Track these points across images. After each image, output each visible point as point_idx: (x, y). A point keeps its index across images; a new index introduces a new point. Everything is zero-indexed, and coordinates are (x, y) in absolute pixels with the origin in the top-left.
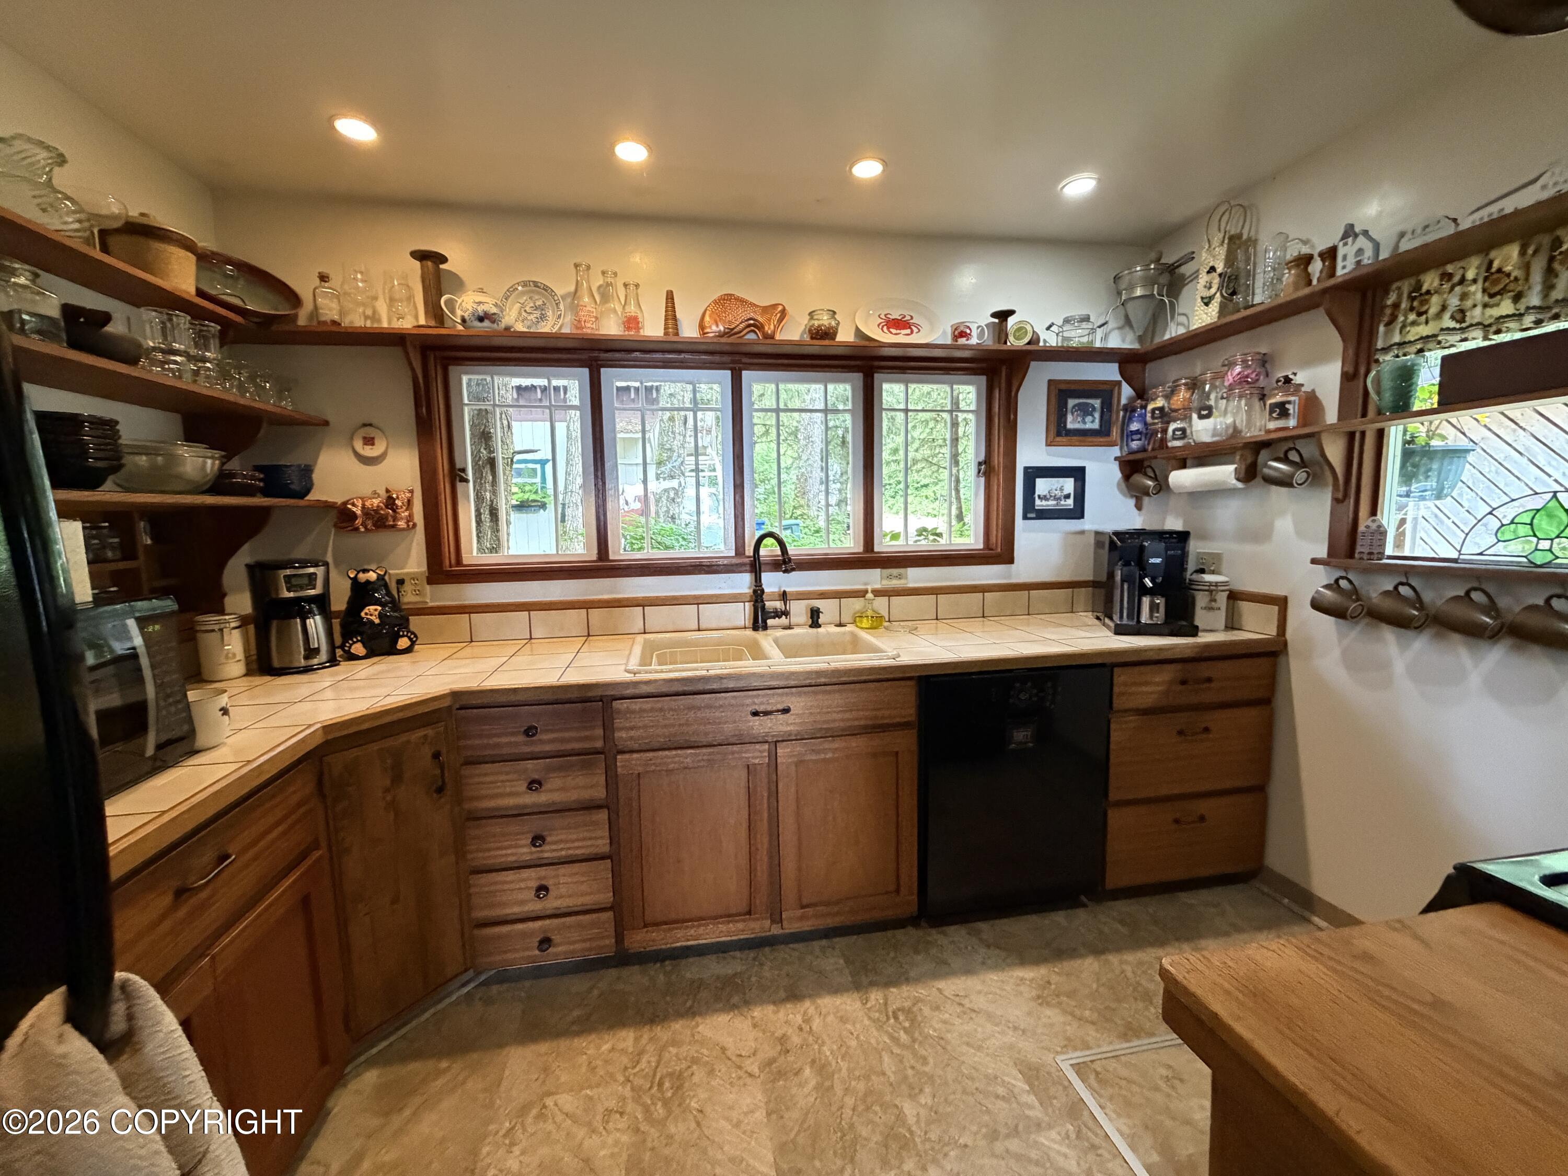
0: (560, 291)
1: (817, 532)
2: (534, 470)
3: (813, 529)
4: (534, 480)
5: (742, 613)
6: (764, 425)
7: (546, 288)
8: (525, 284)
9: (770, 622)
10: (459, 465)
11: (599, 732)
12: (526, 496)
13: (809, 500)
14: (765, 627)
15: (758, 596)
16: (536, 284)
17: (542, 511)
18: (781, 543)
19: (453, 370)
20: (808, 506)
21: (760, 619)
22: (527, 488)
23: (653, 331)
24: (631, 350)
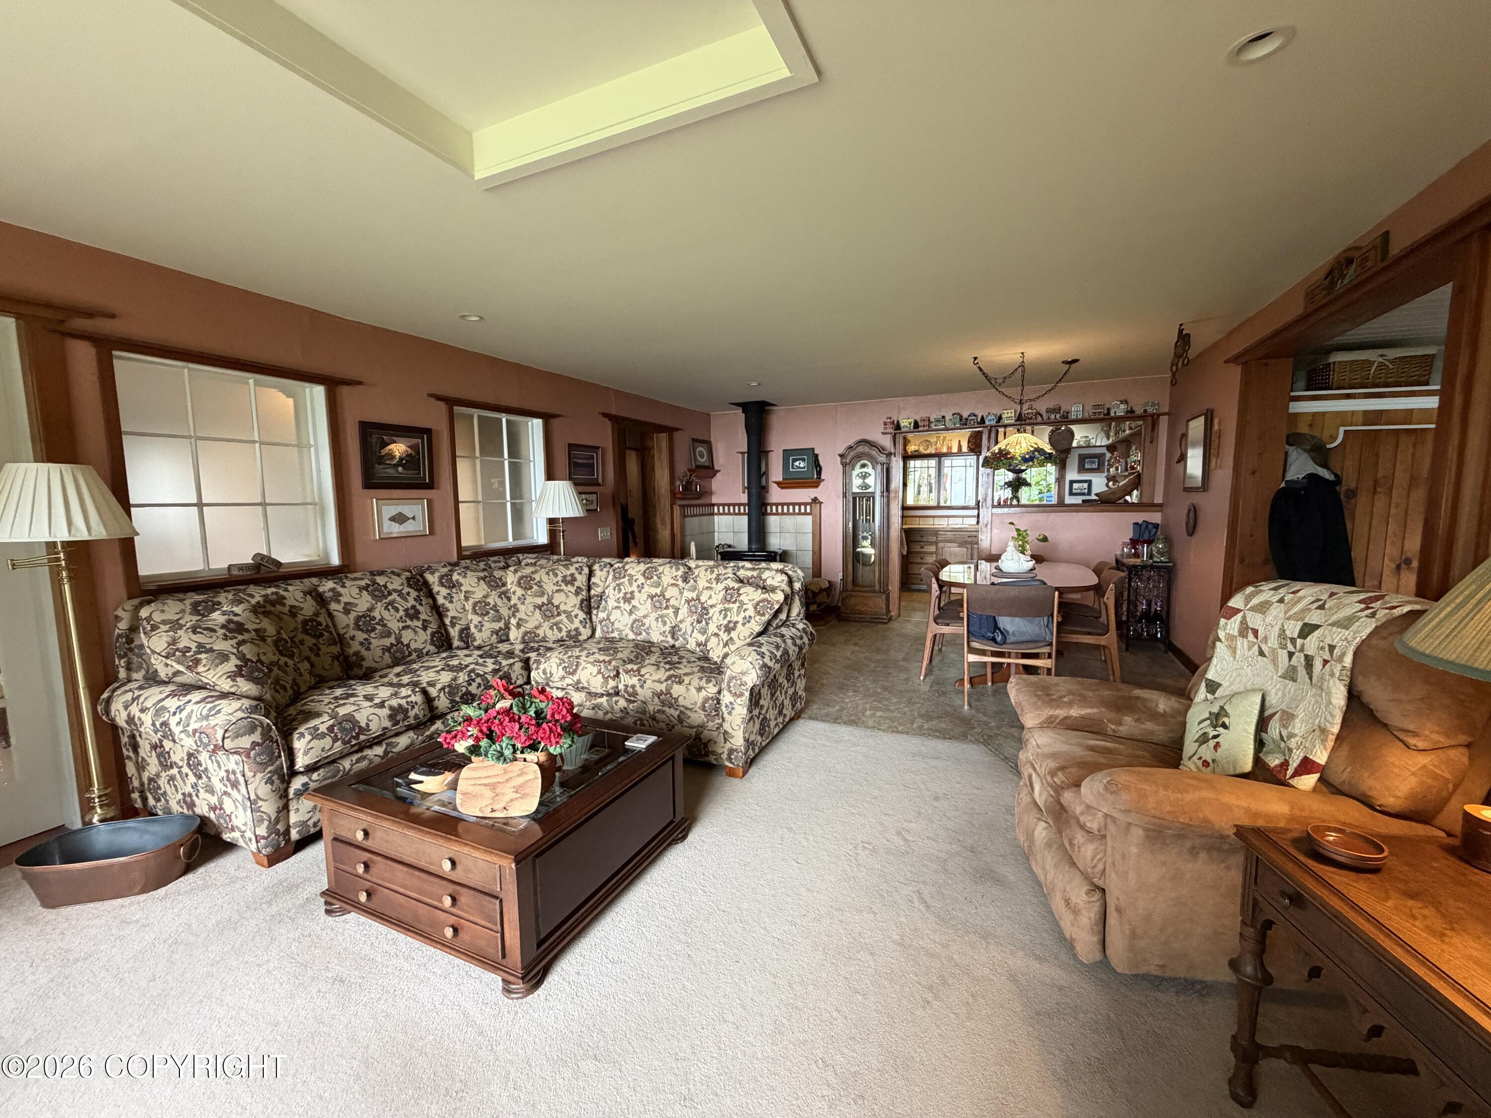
0: (932, 441)
5: (975, 520)
7: (929, 442)
8: (925, 441)
10: (908, 482)
11: (935, 537)
16: (927, 441)
23: (955, 450)
24: (949, 454)
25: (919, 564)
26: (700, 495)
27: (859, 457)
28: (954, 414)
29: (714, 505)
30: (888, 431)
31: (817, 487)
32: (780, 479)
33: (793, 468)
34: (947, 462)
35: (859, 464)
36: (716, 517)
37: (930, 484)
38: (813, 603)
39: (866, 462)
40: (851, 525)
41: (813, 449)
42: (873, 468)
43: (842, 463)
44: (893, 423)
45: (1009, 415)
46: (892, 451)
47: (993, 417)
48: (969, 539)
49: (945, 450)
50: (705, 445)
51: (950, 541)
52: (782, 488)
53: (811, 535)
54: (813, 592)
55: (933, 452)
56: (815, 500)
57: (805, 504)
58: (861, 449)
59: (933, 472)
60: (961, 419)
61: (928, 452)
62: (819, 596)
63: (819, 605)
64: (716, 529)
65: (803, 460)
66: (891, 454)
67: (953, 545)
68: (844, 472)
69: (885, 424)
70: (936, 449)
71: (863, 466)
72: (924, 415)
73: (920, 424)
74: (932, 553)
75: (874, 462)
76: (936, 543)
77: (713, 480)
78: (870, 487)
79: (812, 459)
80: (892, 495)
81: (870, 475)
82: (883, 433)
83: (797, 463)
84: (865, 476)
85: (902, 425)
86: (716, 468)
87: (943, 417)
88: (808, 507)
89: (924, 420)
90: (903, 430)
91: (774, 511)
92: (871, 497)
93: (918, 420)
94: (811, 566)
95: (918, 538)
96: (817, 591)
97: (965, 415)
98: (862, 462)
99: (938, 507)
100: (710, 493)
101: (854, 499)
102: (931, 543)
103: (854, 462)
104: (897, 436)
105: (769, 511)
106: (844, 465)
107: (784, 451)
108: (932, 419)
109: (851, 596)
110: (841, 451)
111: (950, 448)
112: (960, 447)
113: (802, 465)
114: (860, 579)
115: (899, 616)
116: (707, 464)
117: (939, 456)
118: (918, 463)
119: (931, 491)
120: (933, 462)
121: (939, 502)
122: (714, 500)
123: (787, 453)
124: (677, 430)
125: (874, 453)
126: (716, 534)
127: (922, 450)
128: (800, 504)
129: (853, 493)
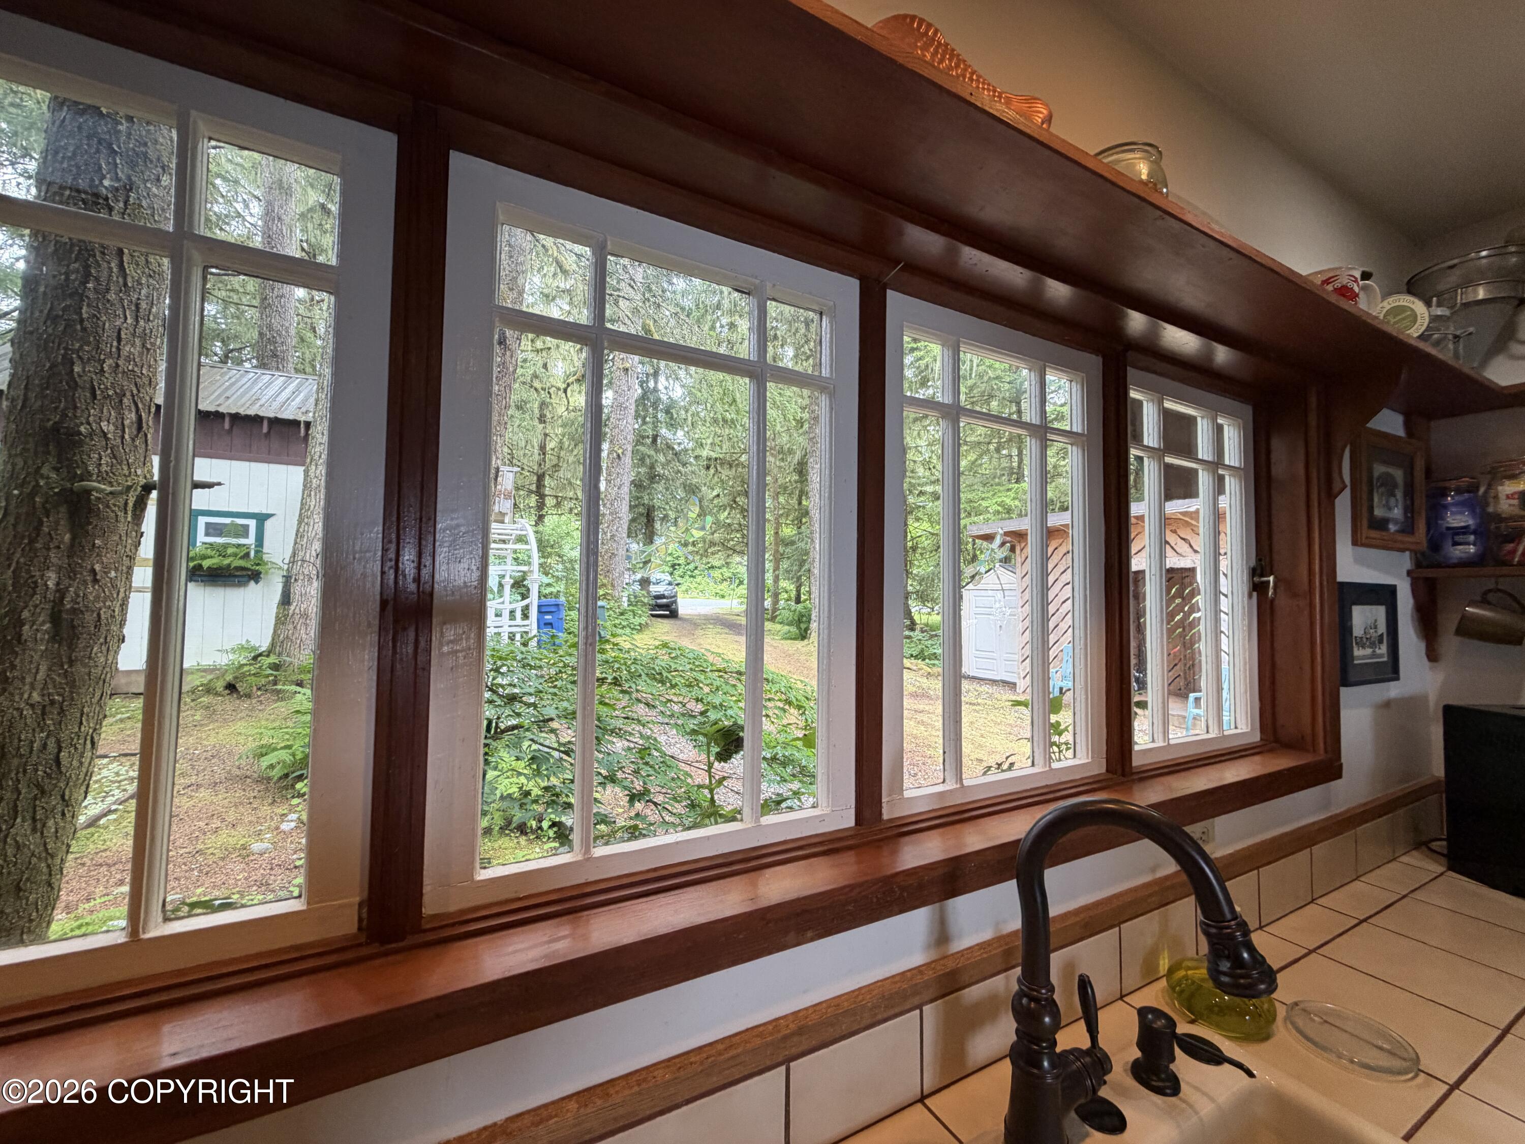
1: (622, 614)
2: (246, 527)
3: (617, 610)
4: (242, 541)
6: (557, 497)
12: (226, 562)
13: (613, 580)
17: (252, 583)
20: (613, 585)
22: (230, 551)
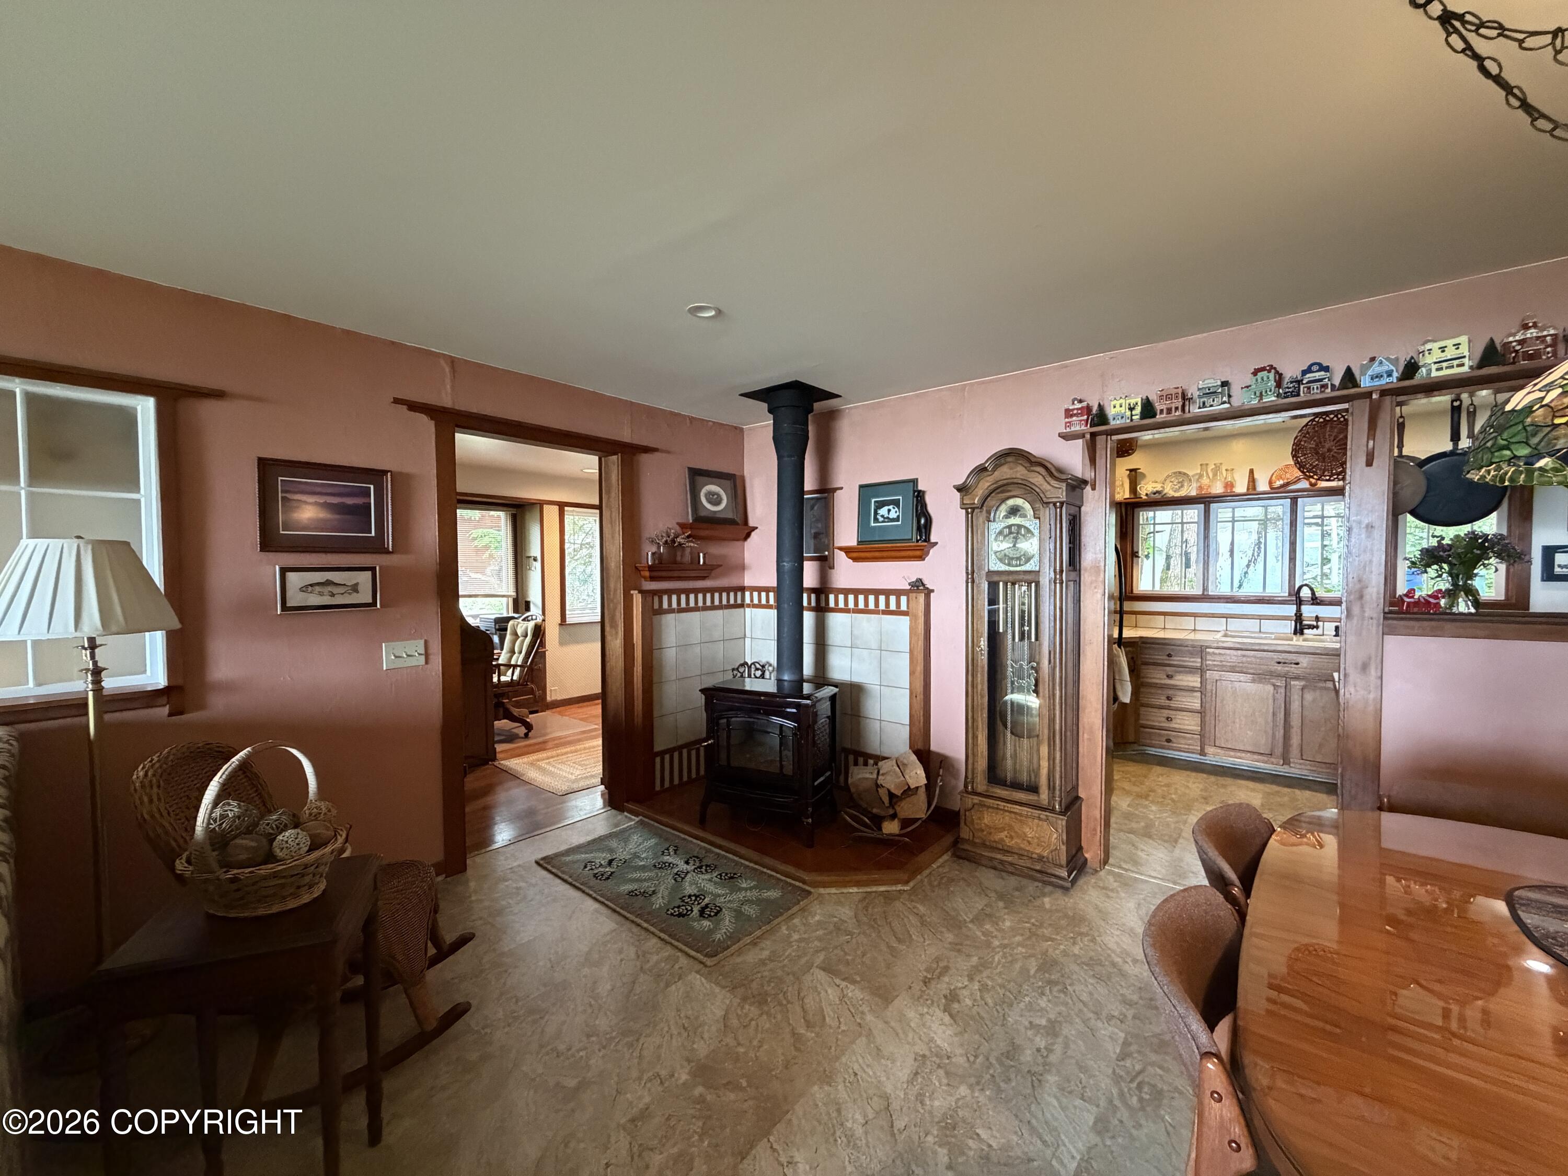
0: (1190, 473)
5: (1290, 626)
7: (1185, 474)
8: (1175, 473)
9: (1306, 631)
10: (1135, 550)
11: (1199, 660)
14: (1302, 633)
15: (1299, 617)
16: (1180, 473)
18: (1312, 589)
19: (1136, 510)
21: (1300, 629)
23: (1241, 487)
24: (1228, 496)
25: (1162, 707)
26: (708, 571)
27: (1002, 490)
28: (1255, 373)
29: (743, 589)
30: (1076, 428)
31: (921, 558)
32: (852, 541)
33: (876, 520)
34: (1221, 512)
35: (1003, 510)
36: (748, 610)
37: (1187, 555)
38: (894, 816)
39: (1019, 502)
40: (984, 643)
41: (914, 482)
42: (1036, 517)
43: (963, 506)
44: (1088, 409)
45: (1450, 353)
46: (1088, 475)
47: (1388, 366)
48: (1279, 668)
49: (1218, 489)
50: (728, 483)
51: (1233, 670)
52: (855, 559)
53: (908, 655)
54: (891, 795)
55: (1194, 493)
56: (918, 586)
57: (898, 593)
58: (1006, 472)
59: (1193, 534)
60: (1279, 384)
61: (1182, 493)
62: (903, 804)
63: (906, 823)
64: (748, 634)
65: (896, 503)
66: (1085, 482)
67: (1242, 677)
68: (971, 526)
69: (1068, 413)
70: (1200, 488)
71: (1014, 511)
72: (1170, 385)
73: (1158, 406)
74: (1192, 690)
75: (1038, 500)
76: (1202, 671)
77: (746, 543)
78: (1028, 560)
79: (911, 501)
80: (1086, 578)
81: (1028, 531)
82: (1065, 437)
83: (883, 511)
84: (1015, 533)
85: (1111, 412)
86: (752, 523)
87: (1225, 384)
88: (904, 599)
89: (1169, 397)
90: (1114, 423)
91: (841, 605)
92: (1032, 579)
93: (1153, 398)
94: (907, 721)
95: (1161, 658)
96: (898, 792)
97: (1291, 371)
98: (1011, 502)
99: (1204, 598)
100: (742, 568)
101: (993, 586)
102: (1191, 670)
103: (991, 502)
104: (1100, 440)
105: (832, 604)
106: (970, 510)
107: (861, 487)
108: (1193, 391)
109: (982, 805)
110: (960, 481)
111: (1229, 485)
112: (1252, 481)
113: (893, 515)
114: (1009, 762)
115: (1106, 862)
116: (730, 515)
117: (1205, 501)
118: (1164, 515)
119: (1188, 566)
120: (1193, 513)
121: (1205, 589)
122: (748, 581)
123: (866, 490)
124: (647, 450)
125: (1038, 479)
126: (748, 641)
127: (1170, 491)
128: (887, 593)
129: (990, 573)
